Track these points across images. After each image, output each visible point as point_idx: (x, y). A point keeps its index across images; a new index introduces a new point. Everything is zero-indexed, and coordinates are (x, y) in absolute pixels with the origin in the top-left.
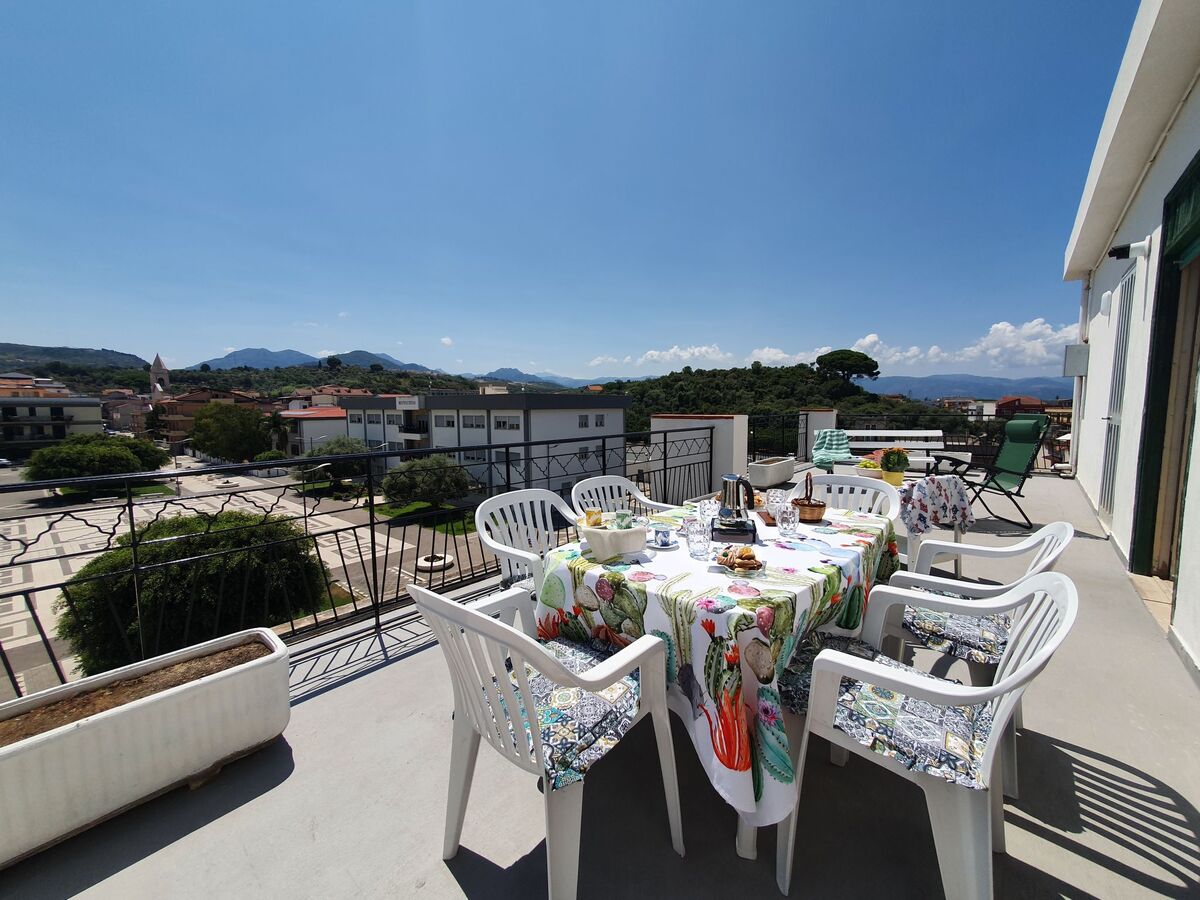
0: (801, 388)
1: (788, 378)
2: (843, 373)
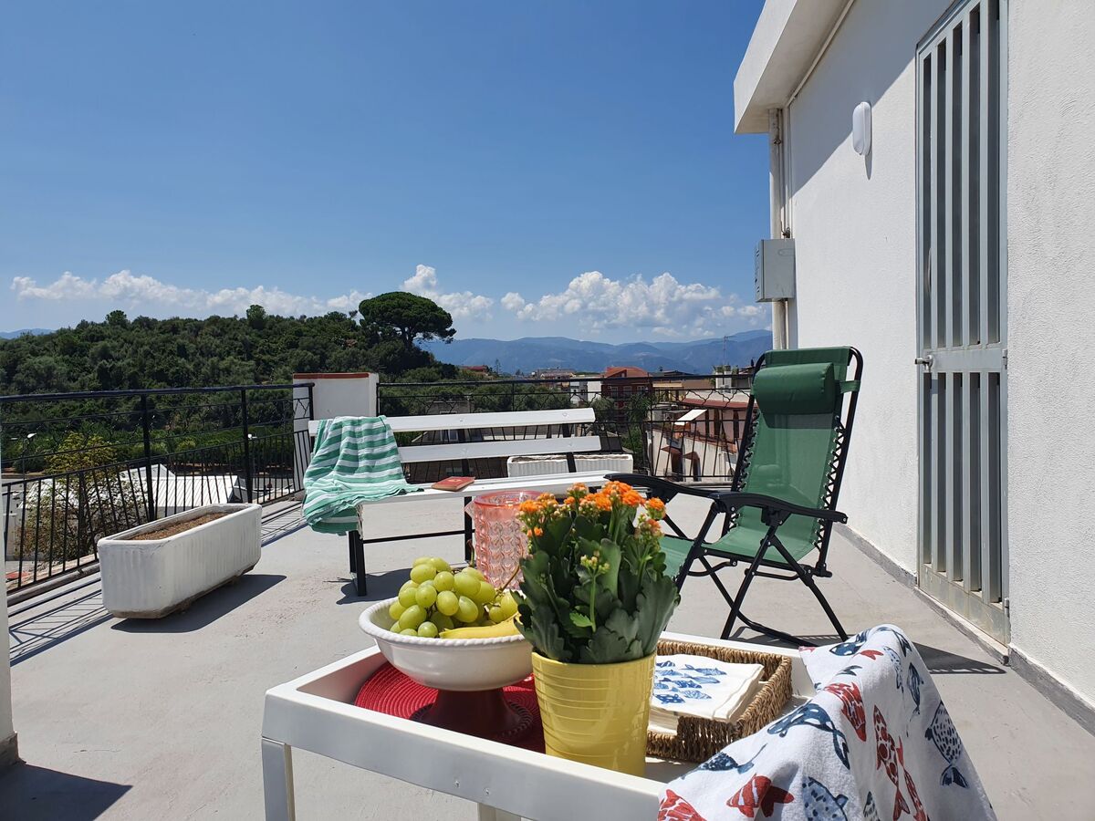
1: (314, 337)
2: (403, 330)
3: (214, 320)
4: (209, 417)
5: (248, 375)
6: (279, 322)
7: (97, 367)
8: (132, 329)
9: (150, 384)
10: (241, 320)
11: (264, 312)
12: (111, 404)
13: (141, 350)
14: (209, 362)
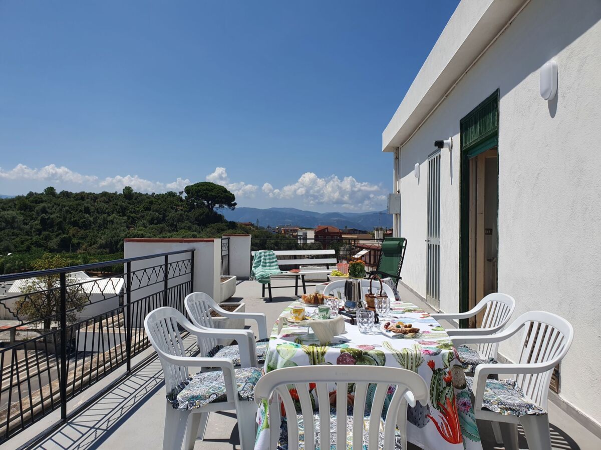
0: (172, 214)
1: (160, 205)
2: (208, 202)
3: (105, 194)
4: (101, 247)
5: (123, 224)
6: (140, 196)
7: (40, 218)
8: (59, 197)
9: (69, 228)
10: (119, 195)
11: (132, 190)
12: (48, 238)
13: (64, 209)
14: (102, 217)
